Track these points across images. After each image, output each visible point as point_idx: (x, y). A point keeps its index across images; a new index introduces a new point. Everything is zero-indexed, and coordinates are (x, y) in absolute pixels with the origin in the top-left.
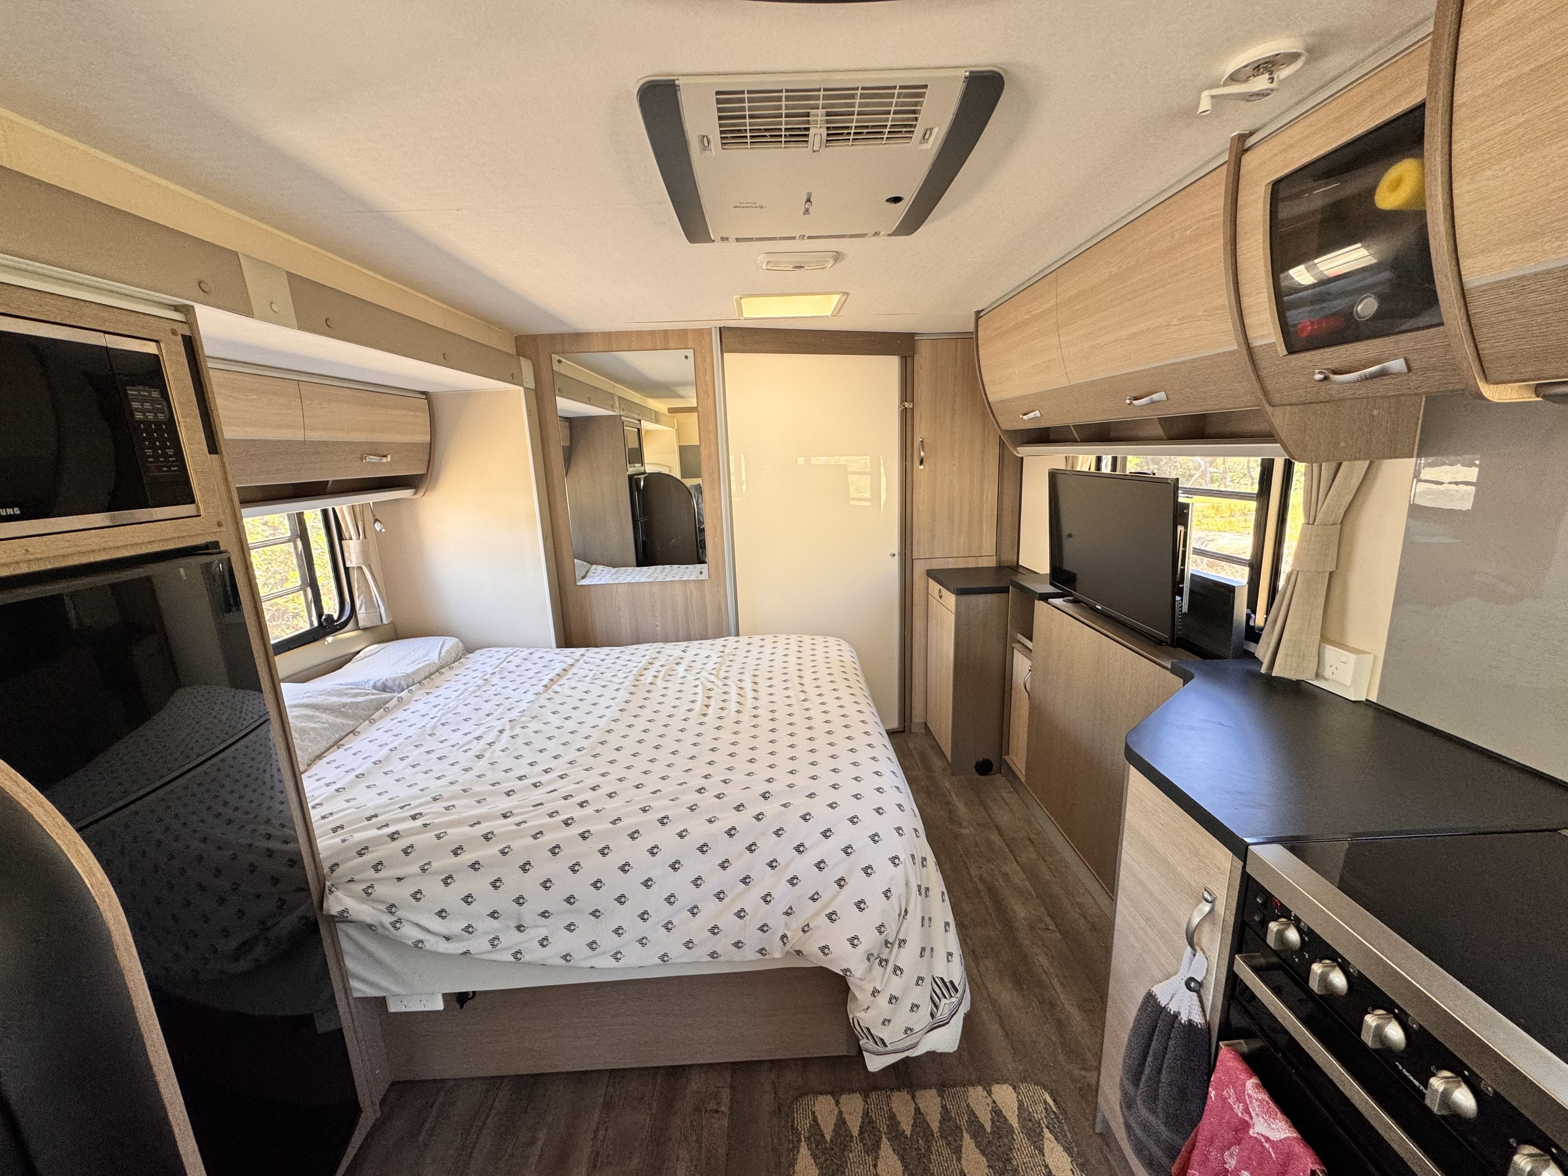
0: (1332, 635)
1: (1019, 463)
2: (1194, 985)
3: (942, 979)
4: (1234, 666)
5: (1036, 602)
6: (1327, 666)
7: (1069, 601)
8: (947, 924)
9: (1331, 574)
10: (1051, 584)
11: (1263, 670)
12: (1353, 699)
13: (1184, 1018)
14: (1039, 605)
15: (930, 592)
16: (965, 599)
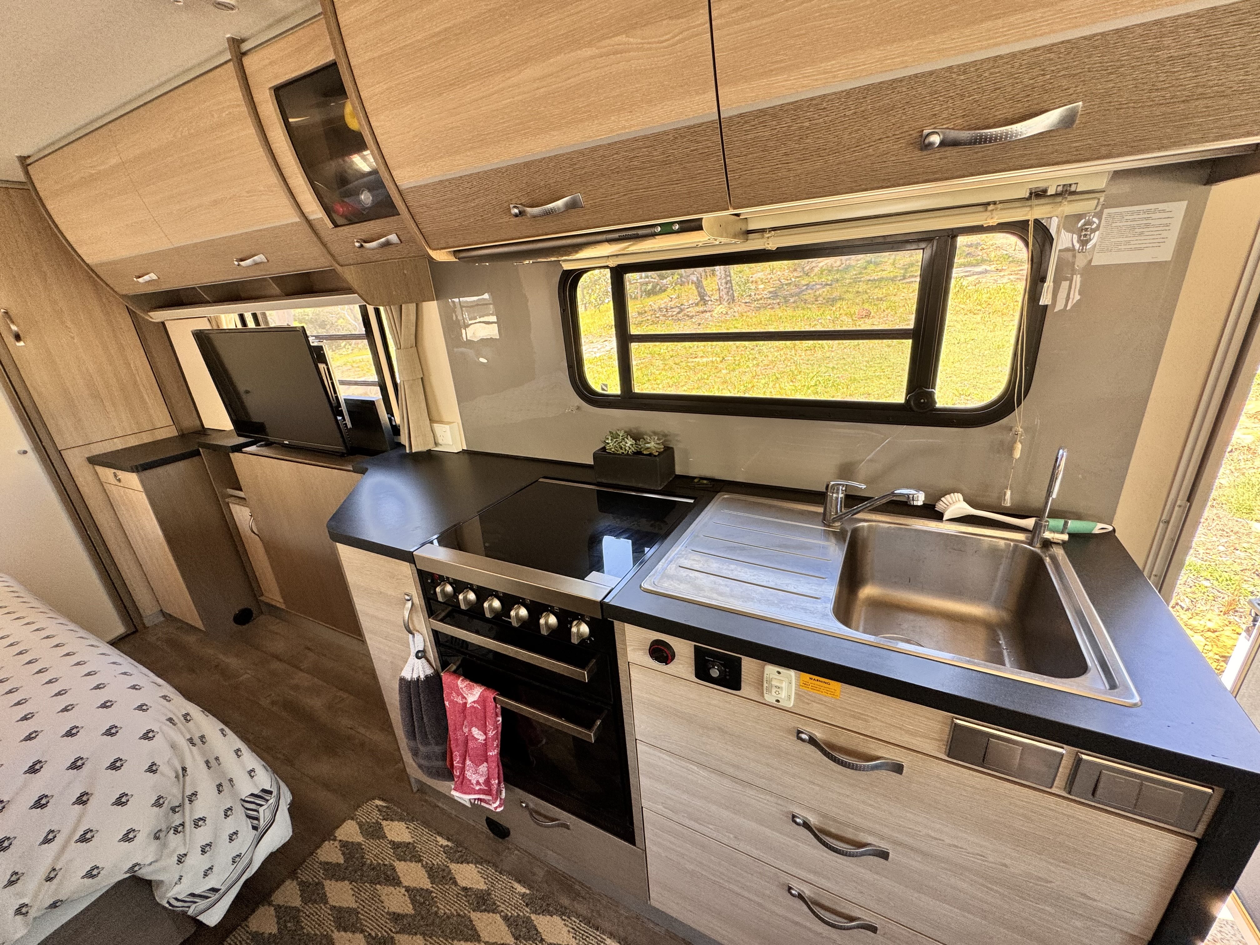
0: (436, 417)
1: (162, 328)
2: (422, 654)
3: (252, 795)
4: (394, 454)
5: (231, 455)
6: (438, 436)
7: (261, 446)
8: (238, 752)
9: (422, 378)
10: (239, 435)
11: (408, 451)
12: (456, 451)
13: (422, 677)
14: (236, 457)
15: (103, 480)
16: (149, 473)
